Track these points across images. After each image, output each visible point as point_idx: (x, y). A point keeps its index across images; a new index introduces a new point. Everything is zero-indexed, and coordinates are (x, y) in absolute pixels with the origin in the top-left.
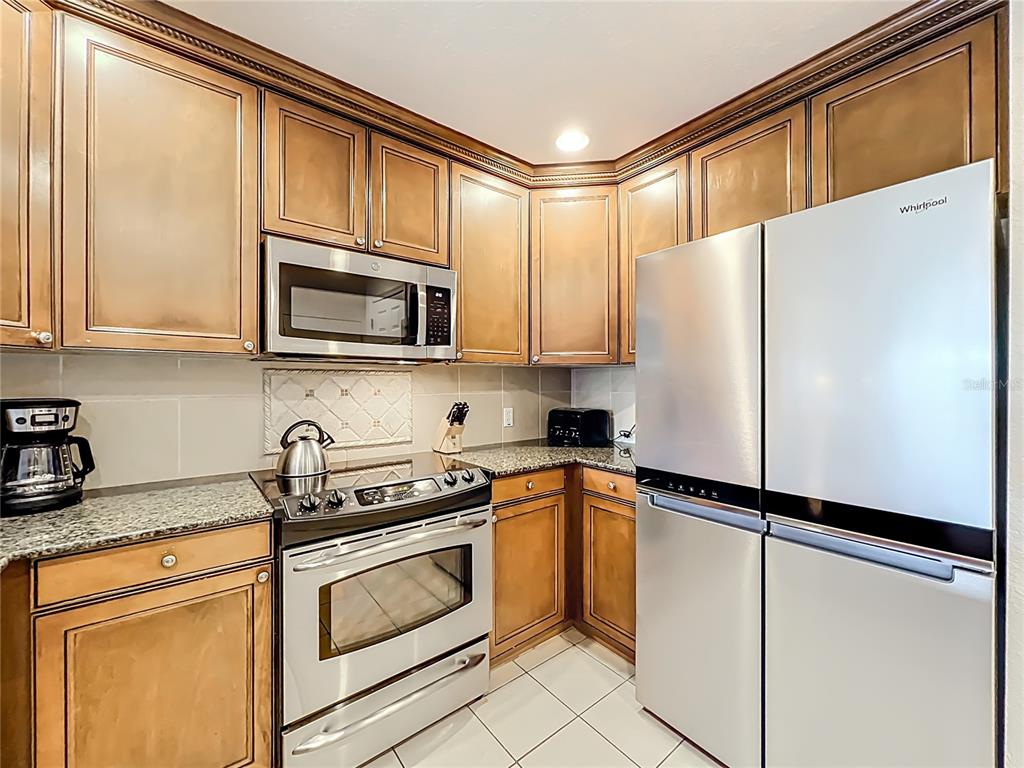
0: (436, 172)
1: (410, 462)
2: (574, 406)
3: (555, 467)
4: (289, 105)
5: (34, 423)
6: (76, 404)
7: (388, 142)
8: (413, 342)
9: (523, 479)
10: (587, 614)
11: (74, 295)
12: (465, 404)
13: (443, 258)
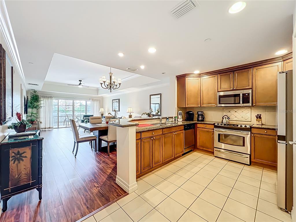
0: (249, 72)
4: (221, 74)
6: (203, 112)
7: (237, 71)
8: (240, 103)
12: (261, 115)
13: (250, 87)
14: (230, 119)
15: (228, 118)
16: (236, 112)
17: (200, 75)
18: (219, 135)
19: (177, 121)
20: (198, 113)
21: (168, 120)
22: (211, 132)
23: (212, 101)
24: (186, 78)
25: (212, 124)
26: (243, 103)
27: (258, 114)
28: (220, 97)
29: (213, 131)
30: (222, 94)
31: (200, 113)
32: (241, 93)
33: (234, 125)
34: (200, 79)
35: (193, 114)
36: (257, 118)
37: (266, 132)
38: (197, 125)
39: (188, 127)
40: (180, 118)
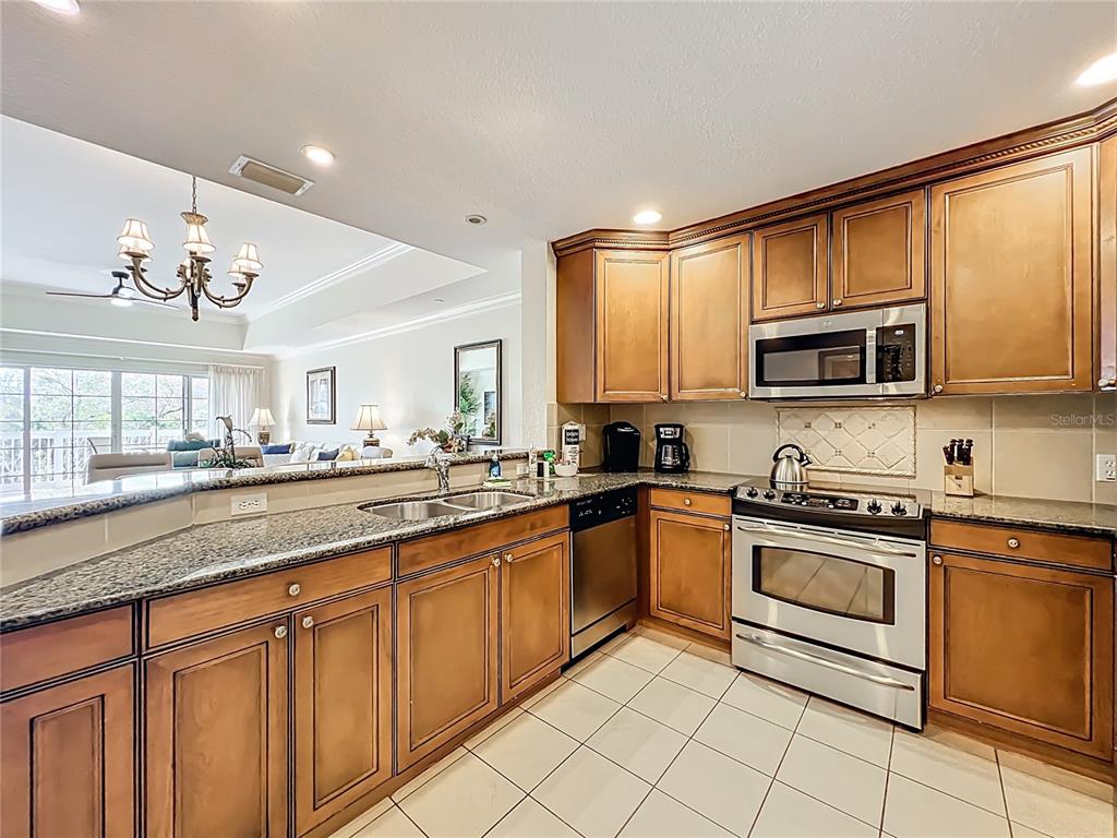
0: (908, 211)
4: (768, 232)
6: (681, 427)
7: (850, 211)
11: (675, 378)
12: (970, 442)
13: (918, 292)
14: (809, 463)
15: (801, 460)
16: (838, 426)
17: (665, 241)
18: (757, 550)
19: (552, 472)
20: (658, 433)
21: (495, 470)
22: (716, 532)
23: (726, 374)
24: (598, 252)
25: (720, 493)
26: (880, 379)
27: (954, 441)
28: (763, 347)
29: (727, 527)
30: (771, 331)
31: (666, 433)
32: (869, 323)
33: (833, 500)
34: (665, 261)
35: (634, 440)
36: (950, 459)
37: (1013, 543)
38: (648, 497)
39: (595, 512)
40: (568, 457)
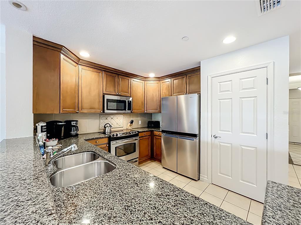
0: (129, 80)
1: (123, 131)
2: (153, 120)
3: (149, 131)
4: (107, 73)
5: (75, 124)
6: (78, 121)
7: (121, 77)
8: (125, 110)
9: (144, 133)
10: (154, 156)
11: (80, 105)
14: (112, 127)
16: (112, 118)
24: (62, 55)
25: (106, 138)
29: (107, 145)
34: (77, 67)
